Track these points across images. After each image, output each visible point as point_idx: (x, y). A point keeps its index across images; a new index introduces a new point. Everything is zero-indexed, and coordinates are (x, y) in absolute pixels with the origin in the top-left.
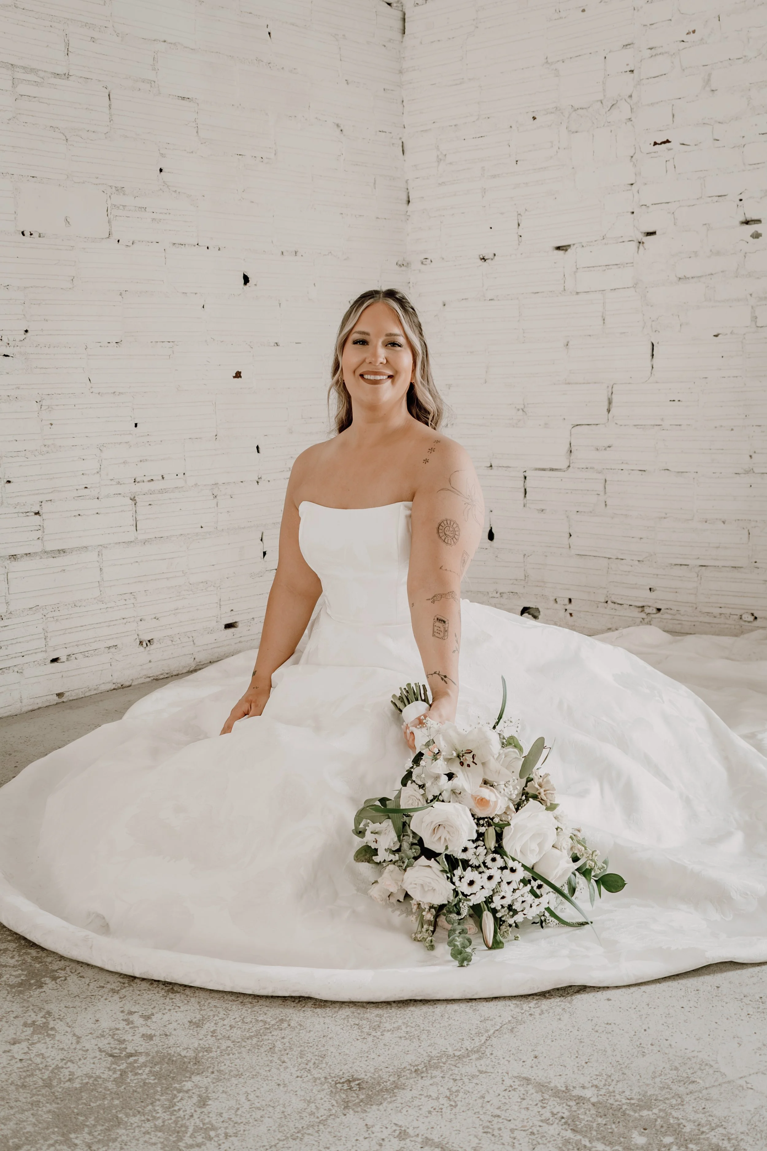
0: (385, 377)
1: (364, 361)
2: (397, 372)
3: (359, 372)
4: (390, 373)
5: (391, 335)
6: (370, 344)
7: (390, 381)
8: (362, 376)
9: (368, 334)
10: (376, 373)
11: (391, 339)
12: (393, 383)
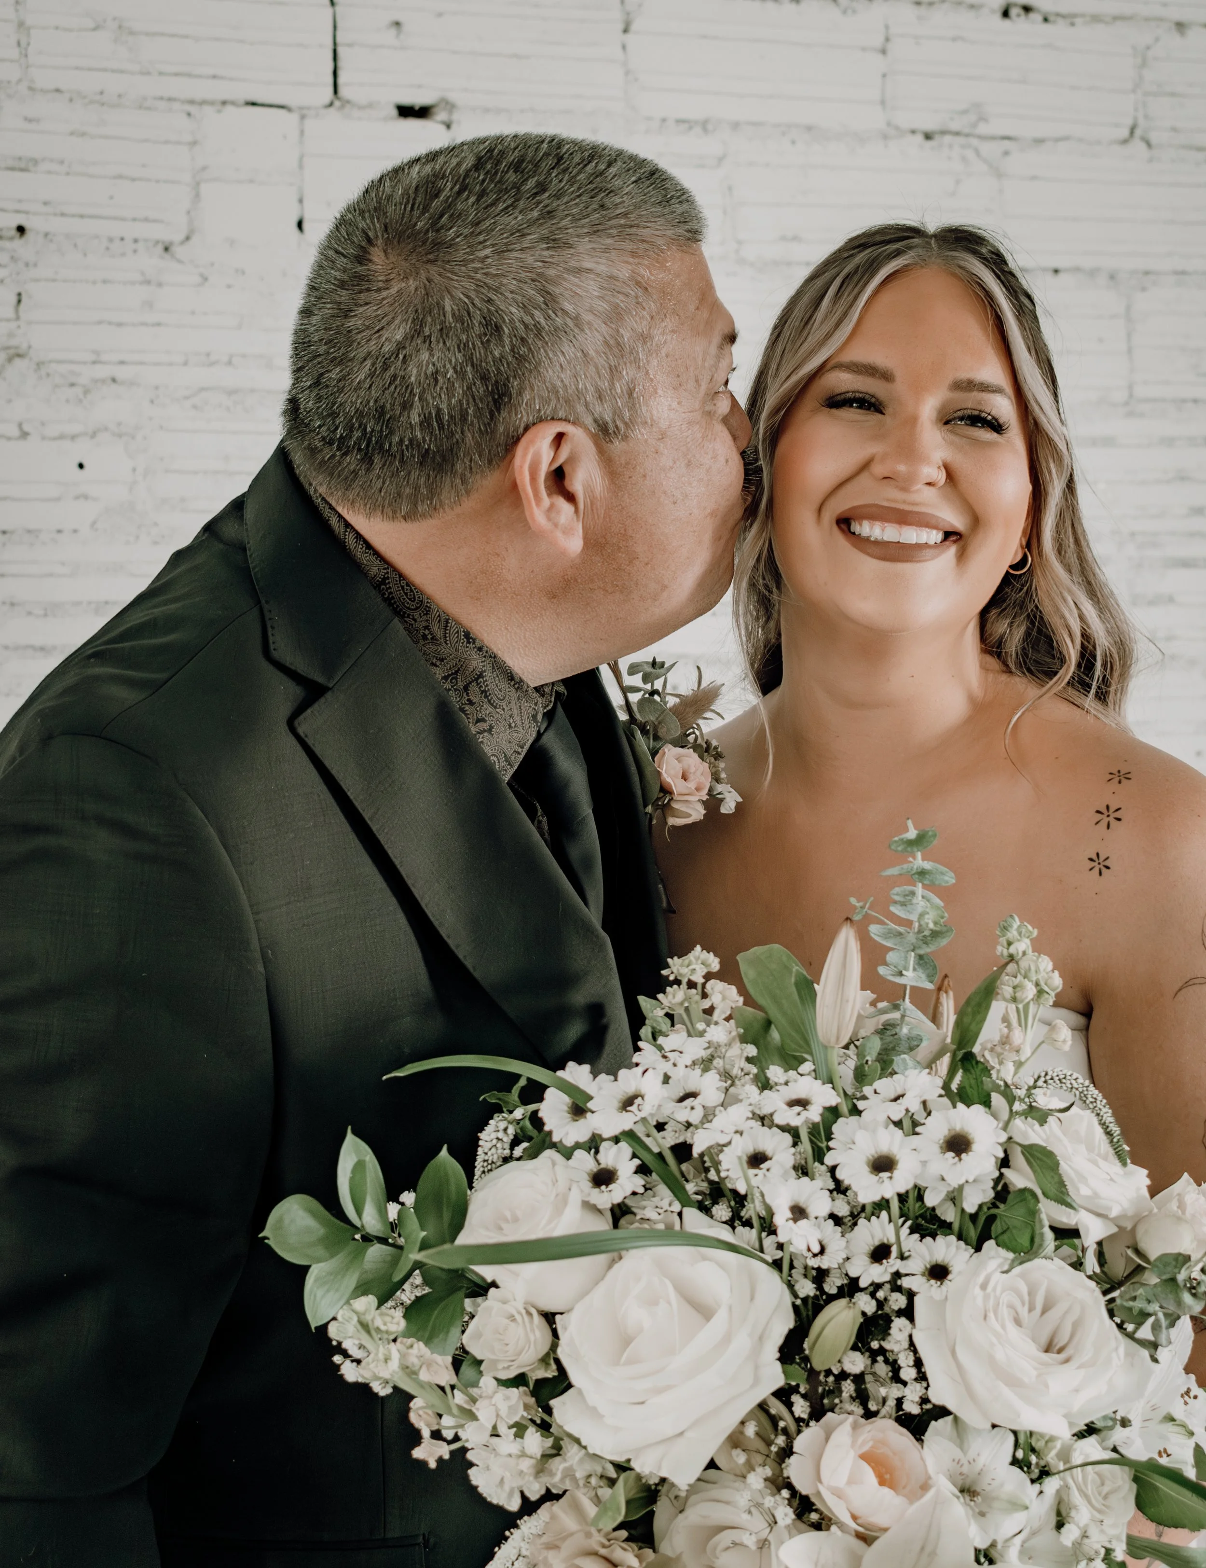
0: (936, 536)
1: (865, 466)
2: (976, 521)
3: (840, 505)
4: (956, 520)
5: (970, 386)
6: (888, 411)
7: (952, 551)
8: (844, 523)
9: (886, 376)
10: (903, 518)
11: (971, 401)
12: (962, 556)
